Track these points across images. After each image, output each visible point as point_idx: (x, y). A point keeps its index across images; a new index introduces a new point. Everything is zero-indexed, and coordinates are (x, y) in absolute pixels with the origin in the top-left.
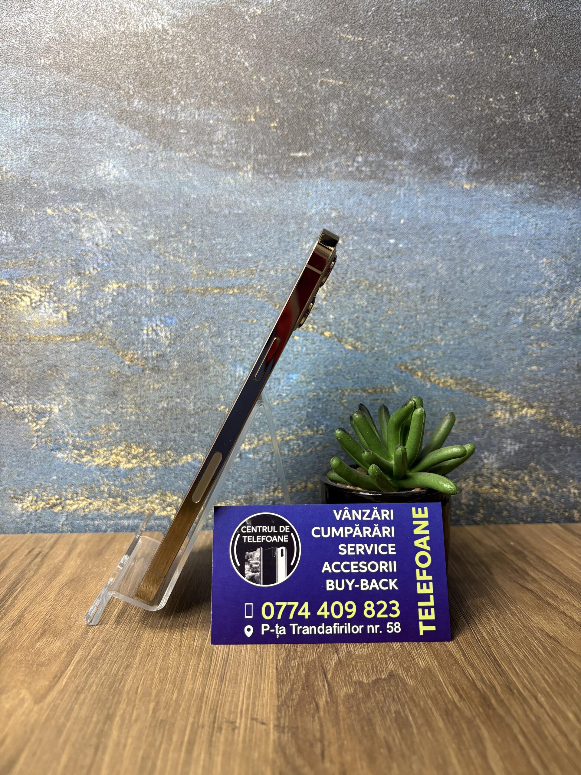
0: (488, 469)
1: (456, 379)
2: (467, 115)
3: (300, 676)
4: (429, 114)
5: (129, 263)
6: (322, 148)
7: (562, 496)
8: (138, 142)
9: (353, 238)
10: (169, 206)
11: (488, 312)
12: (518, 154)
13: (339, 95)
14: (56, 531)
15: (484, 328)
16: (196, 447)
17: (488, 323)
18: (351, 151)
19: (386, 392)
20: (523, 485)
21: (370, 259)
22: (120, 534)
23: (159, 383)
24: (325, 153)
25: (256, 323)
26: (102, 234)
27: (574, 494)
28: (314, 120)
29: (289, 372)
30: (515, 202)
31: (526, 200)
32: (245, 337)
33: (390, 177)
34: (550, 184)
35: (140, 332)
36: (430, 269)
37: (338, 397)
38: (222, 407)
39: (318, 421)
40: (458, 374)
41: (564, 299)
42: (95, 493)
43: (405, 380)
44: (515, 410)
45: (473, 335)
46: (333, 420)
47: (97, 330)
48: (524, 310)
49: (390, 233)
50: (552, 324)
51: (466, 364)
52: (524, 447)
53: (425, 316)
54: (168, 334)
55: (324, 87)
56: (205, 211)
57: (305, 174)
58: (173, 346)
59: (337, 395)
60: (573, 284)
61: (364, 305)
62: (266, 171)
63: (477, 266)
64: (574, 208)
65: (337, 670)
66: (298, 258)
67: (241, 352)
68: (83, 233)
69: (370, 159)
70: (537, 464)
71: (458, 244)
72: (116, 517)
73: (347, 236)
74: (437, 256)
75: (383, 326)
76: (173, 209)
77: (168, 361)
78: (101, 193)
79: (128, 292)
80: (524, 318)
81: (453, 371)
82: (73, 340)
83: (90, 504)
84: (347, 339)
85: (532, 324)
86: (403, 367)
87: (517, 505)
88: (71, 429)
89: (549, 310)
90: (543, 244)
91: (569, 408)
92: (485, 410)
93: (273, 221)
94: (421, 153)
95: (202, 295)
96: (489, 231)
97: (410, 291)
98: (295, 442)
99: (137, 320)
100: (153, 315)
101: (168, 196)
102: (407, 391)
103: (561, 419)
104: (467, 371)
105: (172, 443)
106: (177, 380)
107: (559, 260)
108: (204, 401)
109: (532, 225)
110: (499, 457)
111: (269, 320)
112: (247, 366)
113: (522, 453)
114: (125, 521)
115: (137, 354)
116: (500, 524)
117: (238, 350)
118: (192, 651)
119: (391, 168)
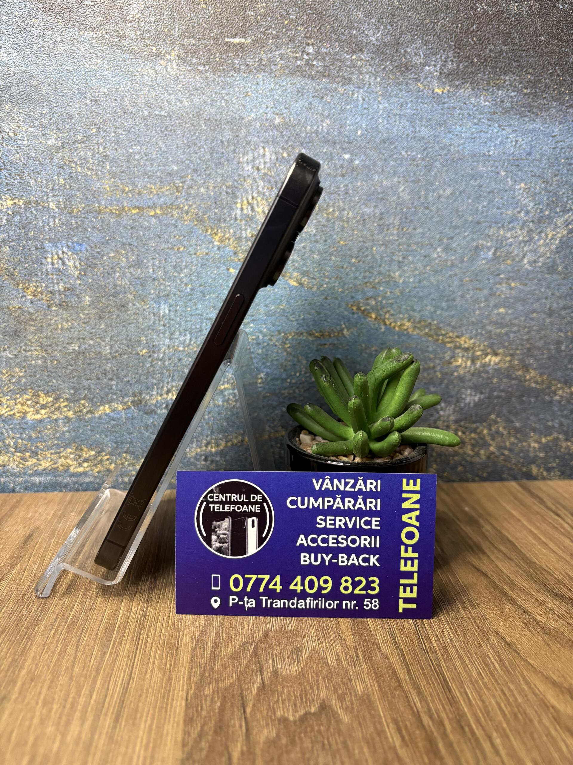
0: (444, 421)
1: (414, 322)
3: (213, 711)
5: (26, 174)
6: (264, 33)
7: (521, 451)
11: (454, 245)
12: (501, 52)
15: (449, 263)
16: (115, 397)
17: (453, 258)
18: (300, 39)
19: (335, 336)
20: (481, 439)
22: (28, 494)
23: (68, 321)
24: (268, 39)
25: (184, 251)
27: (534, 448)
30: (494, 113)
31: (507, 111)
32: (170, 268)
33: (347, 75)
34: (536, 92)
35: (43, 260)
36: (390, 192)
37: (281, 342)
38: (144, 351)
39: (257, 368)
40: (417, 315)
41: (541, 232)
43: (357, 323)
44: (478, 358)
45: (436, 272)
46: (274, 367)
48: (494, 244)
49: (344, 147)
50: (525, 261)
51: (426, 305)
52: (485, 398)
53: (383, 248)
54: (77, 263)
56: (118, 111)
57: (243, 67)
58: (84, 278)
59: (279, 339)
60: (553, 214)
61: (313, 233)
62: (194, 61)
63: (444, 190)
64: (560, 124)
65: (259, 700)
66: (233, 173)
67: (166, 286)
69: (324, 50)
70: (498, 416)
71: (424, 163)
72: (25, 474)
73: (293, 148)
74: (399, 177)
75: (333, 258)
76: (77, 106)
77: (77, 296)
79: (26, 210)
80: (494, 254)
81: (411, 313)
84: (291, 275)
85: (503, 261)
86: (355, 308)
87: (473, 460)
89: (523, 245)
90: (523, 165)
91: (536, 355)
92: (444, 357)
93: (204, 127)
94: (385, 45)
95: (118, 216)
96: (461, 147)
97: (366, 217)
98: (231, 391)
99: (39, 245)
100: (59, 240)
101: (70, 88)
102: (359, 336)
103: (526, 368)
104: (427, 313)
105: (86, 392)
106: (89, 318)
107: (539, 186)
108: (123, 344)
109: (511, 142)
110: (457, 409)
111: (198, 248)
112: (173, 303)
113: (482, 405)
114: (36, 478)
115: (41, 286)
116: (453, 481)
117: (162, 284)
118: (86, 674)
119: (348, 63)
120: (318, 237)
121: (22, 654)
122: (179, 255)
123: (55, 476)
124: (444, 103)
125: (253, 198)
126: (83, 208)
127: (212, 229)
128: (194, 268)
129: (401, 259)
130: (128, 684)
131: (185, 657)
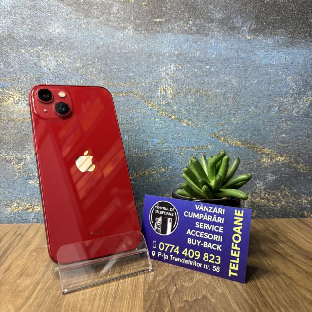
0: (259, 189)
1: (242, 142)
3: (156, 298)
6: (170, 17)
7: (298, 204)
8: (70, 13)
9: (187, 66)
10: (88, 48)
11: (259, 105)
12: (276, 20)
14: (29, 222)
15: (257, 114)
17: (259, 111)
18: (186, 18)
19: (204, 148)
20: (277, 198)
21: (196, 77)
24: (172, 19)
25: (135, 111)
26: (52, 63)
27: (305, 202)
29: (152, 138)
30: (275, 46)
31: (281, 45)
32: (129, 119)
33: (207, 32)
34: (293, 36)
36: (228, 82)
39: (168, 164)
40: (243, 138)
41: (300, 98)
43: (215, 142)
44: (274, 158)
45: (251, 118)
48: (279, 104)
49: (207, 63)
50: (294, 112)
51: (248, 134)
52: (278, 178)
53: (226, 108)
56: (107, 51)
57: (161, 31)
59: (178, 150)
60: (305, 90)
61: (193, 102)
62: (140, 29)
63: (253, 81)
64: (306, 49)
65: (175, 294)
66: (157, 76)
68: (41, 63)
69: (196, 23)
70: (285, 187)
71: (243, 69)
73: (184, 64)
74: (232, 75)
75: (203, 113)
76: (90, 50)
78: (51, 41)
80: (278, 109)
81: (241, 137)
84: (184, 121)
85: (283, 112)
86: (213, 135)
87: (274, 209)
89: (292, 104)
90: (289, 68)
91: (302, 157)
92: (257, 158)
93: (144, 56)
94: (224, 19)
96: (260, 61)
97: (217, 94)
102: (216, 148)
103: (298, 163)
104: (248, 137)
107: (298, 78)
109: (284, 58)
110: (265, 183)
111: (142, 110)
112: (130, 134)
113: (277, 181)
116: (265, 218)
119: (208, 27)
120: (196, 104)
122: (133, 113)
124: (251, 43)
125: (166, 87)
127: (148, 101)
128: (139, 119)
129: (234, 112)
130: (118, 288)
131: (142, 280)
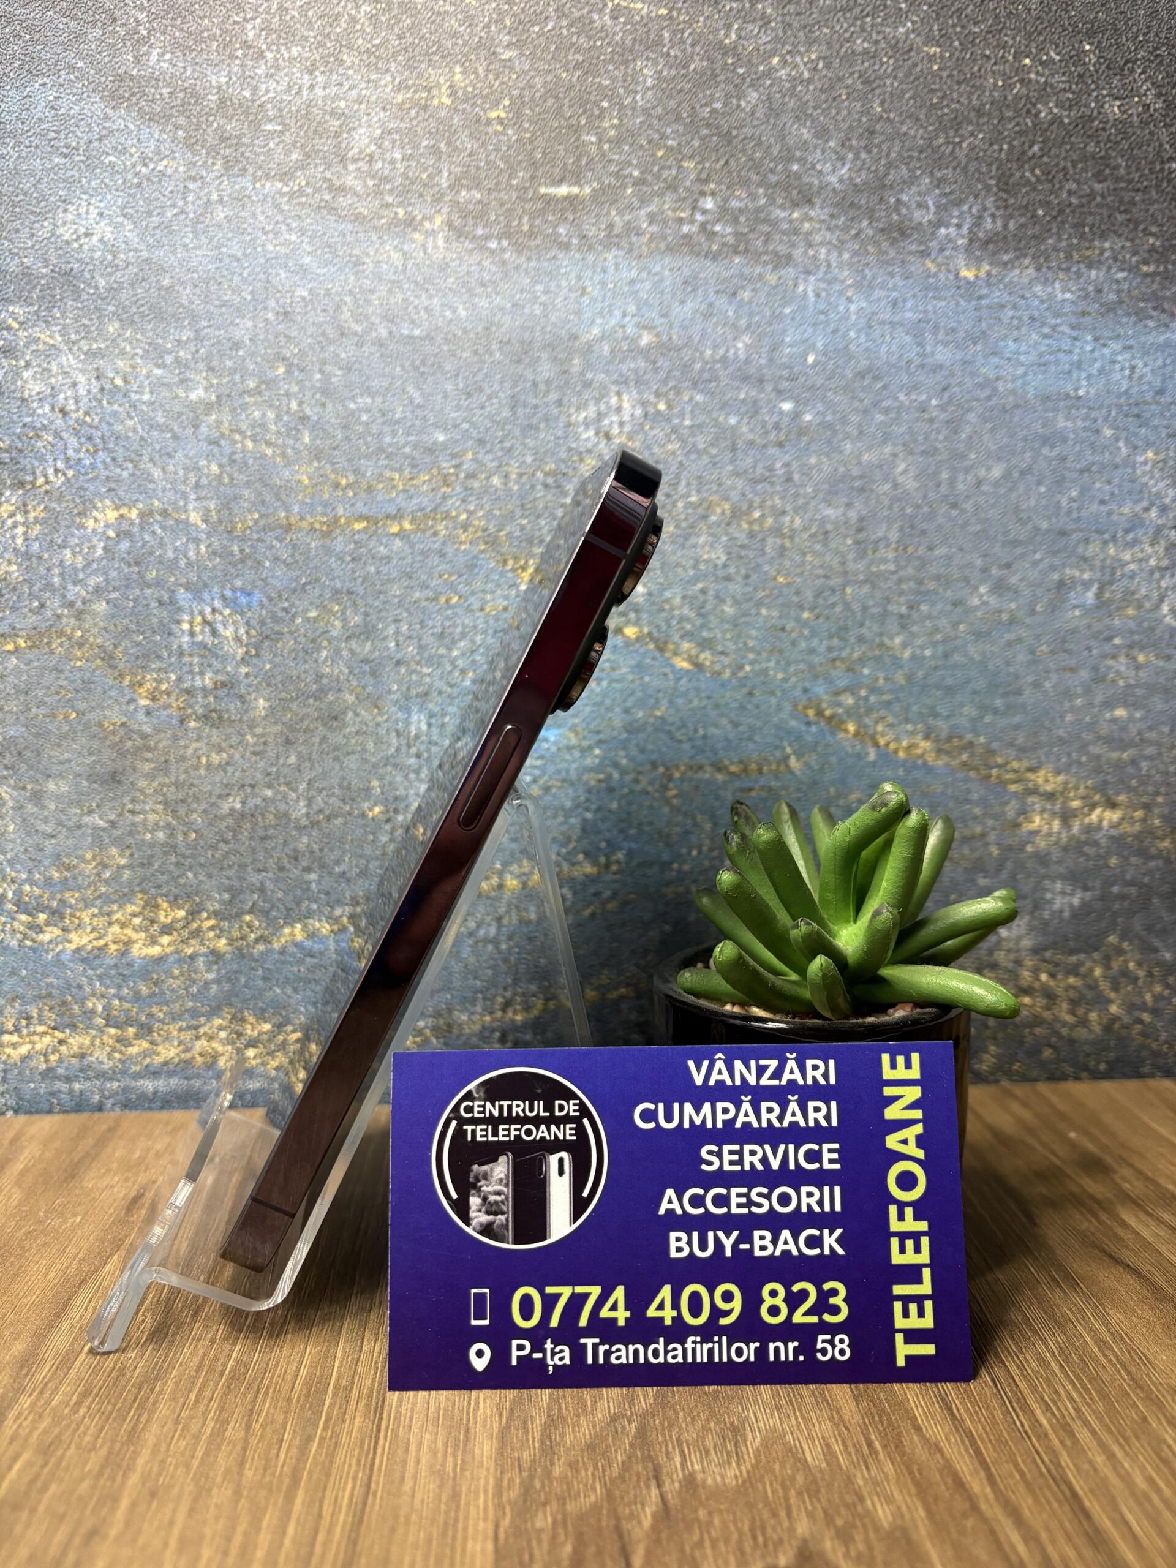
0: (1009, 951)
1: (937, 740)
2: (969, 98)
4: (878, 91)
5: (146, 458)
6: (617, 175)
8: (158, 153)
9: (691, 399)
10: (244, 317)
11: (1014, 580)
12: (1092, 195)
13: (659, 43)
15: (1005, 617)
16: (315, 906)
17: (1013, 606)
18: (688, 183)
19: (770, 771)
20: (1090, 987)
21: (734, 449)
22: (132, 1115)
23: (220, 750)
24: (624, 187)
25: (459, 605)
26: (75, 384)
28: (596, 104)
30: (1084, 314)
31: (1109, 309)
32: (431, 639)
33: (782, 249)
34: (1166, 270)
35: (173, 627)
36: (878, 475)
37: (657, 783)
38: (377, 810)
39: (609, 842)
40: (943, 727)
42: (73, 1016)
43: (817, 743)
44: (1074, 814)
45: (978, 635)
46: (645, 838)
47: (69, 623)
48: (1098, 574)
49: (781, 387)
50: (1165, 609)
51: (962, 705)
52: (1093, 899)
53: (866, 589)
54: (242, 631)
55: (622, 20)
56: (328, 331)
57: (575, 241)
58: (255, 661)
59: (655, 779)
61: (720, 562)
62: (480, 231)
63: (989, 469)
65: (658, 1541)
66: (558, 445)
67: (423, 676)
68: (26, 382)
69: (734, 204)
70: (1123, 938)
71: (943, 416)
72: (124, 1072)
73: (678, 392)
74: (895, 445)
75: (764, 611)
76: (250, 324)
77: (241, 698)
78: (68, 281)
79: (142, 529)
80: (1098, 596)
81: (931, 721)
82: (10, 647)
83: (61, 1042)
84: (677, 645)
85: (1118, 609)
86: (811, 713)
87: (1075, 1034)
88: (10, 862)
89: (1157, 575)
90: (1148, 415)
92: (1004, 813)
94: (857, 189)
95: (327, 534)
96: (1020, 382)
97: (829, 527)
99: (166, 597)
100: (206, 585)
101: (236, 291)
102: (822, 769)
104: (963, 722)
105: (256, 896)
106: (265, 743)
108: (333, 794)
109: (1122, 369)
110: (1036, 923)
111: (489, 597)
112: (436, 709)
113: (1089, 913)
114: (147, 1083)
115: (168, 680)
116: (1036, 1080)
117: (414, 671)
118: (271, 1483)
119: (785, 226)
120: (732, 570)
121: (129, 1441)
122: (449, 612)
123: (187, 1078)
124: (980, 298)
126: (256, 522)
127: (516, 558)
128: (478, 639)
129: (904, 610)
130: (365, 1504)
131: (486, 1448)
